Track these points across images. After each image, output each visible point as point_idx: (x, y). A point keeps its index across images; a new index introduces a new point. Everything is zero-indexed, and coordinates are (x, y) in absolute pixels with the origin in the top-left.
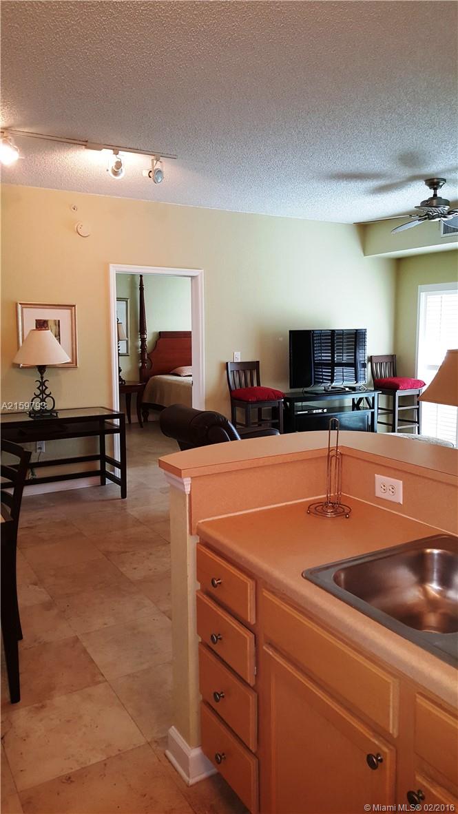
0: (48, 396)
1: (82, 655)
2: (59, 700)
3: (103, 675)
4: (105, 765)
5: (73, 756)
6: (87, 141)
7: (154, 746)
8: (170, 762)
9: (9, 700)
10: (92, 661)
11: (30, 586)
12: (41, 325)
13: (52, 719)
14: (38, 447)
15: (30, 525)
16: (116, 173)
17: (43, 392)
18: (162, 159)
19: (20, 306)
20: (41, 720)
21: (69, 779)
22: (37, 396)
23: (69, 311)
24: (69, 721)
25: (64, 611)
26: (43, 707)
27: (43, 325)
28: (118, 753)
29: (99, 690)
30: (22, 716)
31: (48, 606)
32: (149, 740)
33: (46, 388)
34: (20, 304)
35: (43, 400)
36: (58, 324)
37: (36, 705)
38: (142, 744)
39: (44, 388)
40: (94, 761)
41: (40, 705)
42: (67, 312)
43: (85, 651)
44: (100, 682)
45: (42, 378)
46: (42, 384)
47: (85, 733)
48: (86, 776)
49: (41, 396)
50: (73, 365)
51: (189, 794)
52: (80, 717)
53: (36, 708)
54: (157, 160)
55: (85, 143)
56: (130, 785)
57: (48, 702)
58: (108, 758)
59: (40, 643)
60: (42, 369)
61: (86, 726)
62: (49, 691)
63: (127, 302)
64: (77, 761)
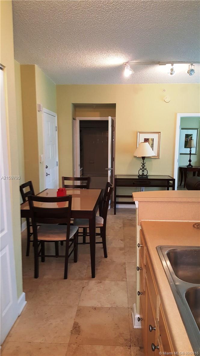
0: (145, 169)
1: (123, 269)
2: (107, 282)
3: (126, 279)
4: (109, 309)
5: (101, 302)
6: (159, 62)
7: (130, 309)
8: (132, 317)
9: (91, 276)
10: (125, 272)
11: (120, 241)
12: (146, 140)
13: (101, 287)
14: (142, 189)
15: (131, 219)
16: (171, 74)
17: (143, 168)
18: (194, 64)
19: (138, 133)
20: (98, 286)
21: (95, 308)
22: (141, 169)
23: (158, 134)
24: (106, 290)
25: (126, 252)
26: (101, 282)
27: (147, 140)
28: (116, 307)
29: (122, 283)
30: (93, 282)
31: (121, 249)
32: (129, 307)
33: (145, 166)
34: (139, 132)
35: (143, 171)
36: (153, 140)
37: (99, 281)
38: (126, 307)
39: (144, 166)
40: (106, 306)
41: (101, 281)
42: (157, 135)
43: (125, 269)
44: (124, 281)
45: (143, 162)
46: (143, 164)
47: (109, 296)
48: (101, 310)
49: (142, 169)
50: (157, 157)
51: (133, 331)
52: (110, 290)
53: (99, 282)
54: (192, 65)
55: (159, 63)
56: (113, 319)
57: (103, 281)
58: (111, 307)
59: (112, 261)
60: (143, 158)
61: (110, 294)
62: (105, 278)
63: (198, 130)
64: (101, 304)
